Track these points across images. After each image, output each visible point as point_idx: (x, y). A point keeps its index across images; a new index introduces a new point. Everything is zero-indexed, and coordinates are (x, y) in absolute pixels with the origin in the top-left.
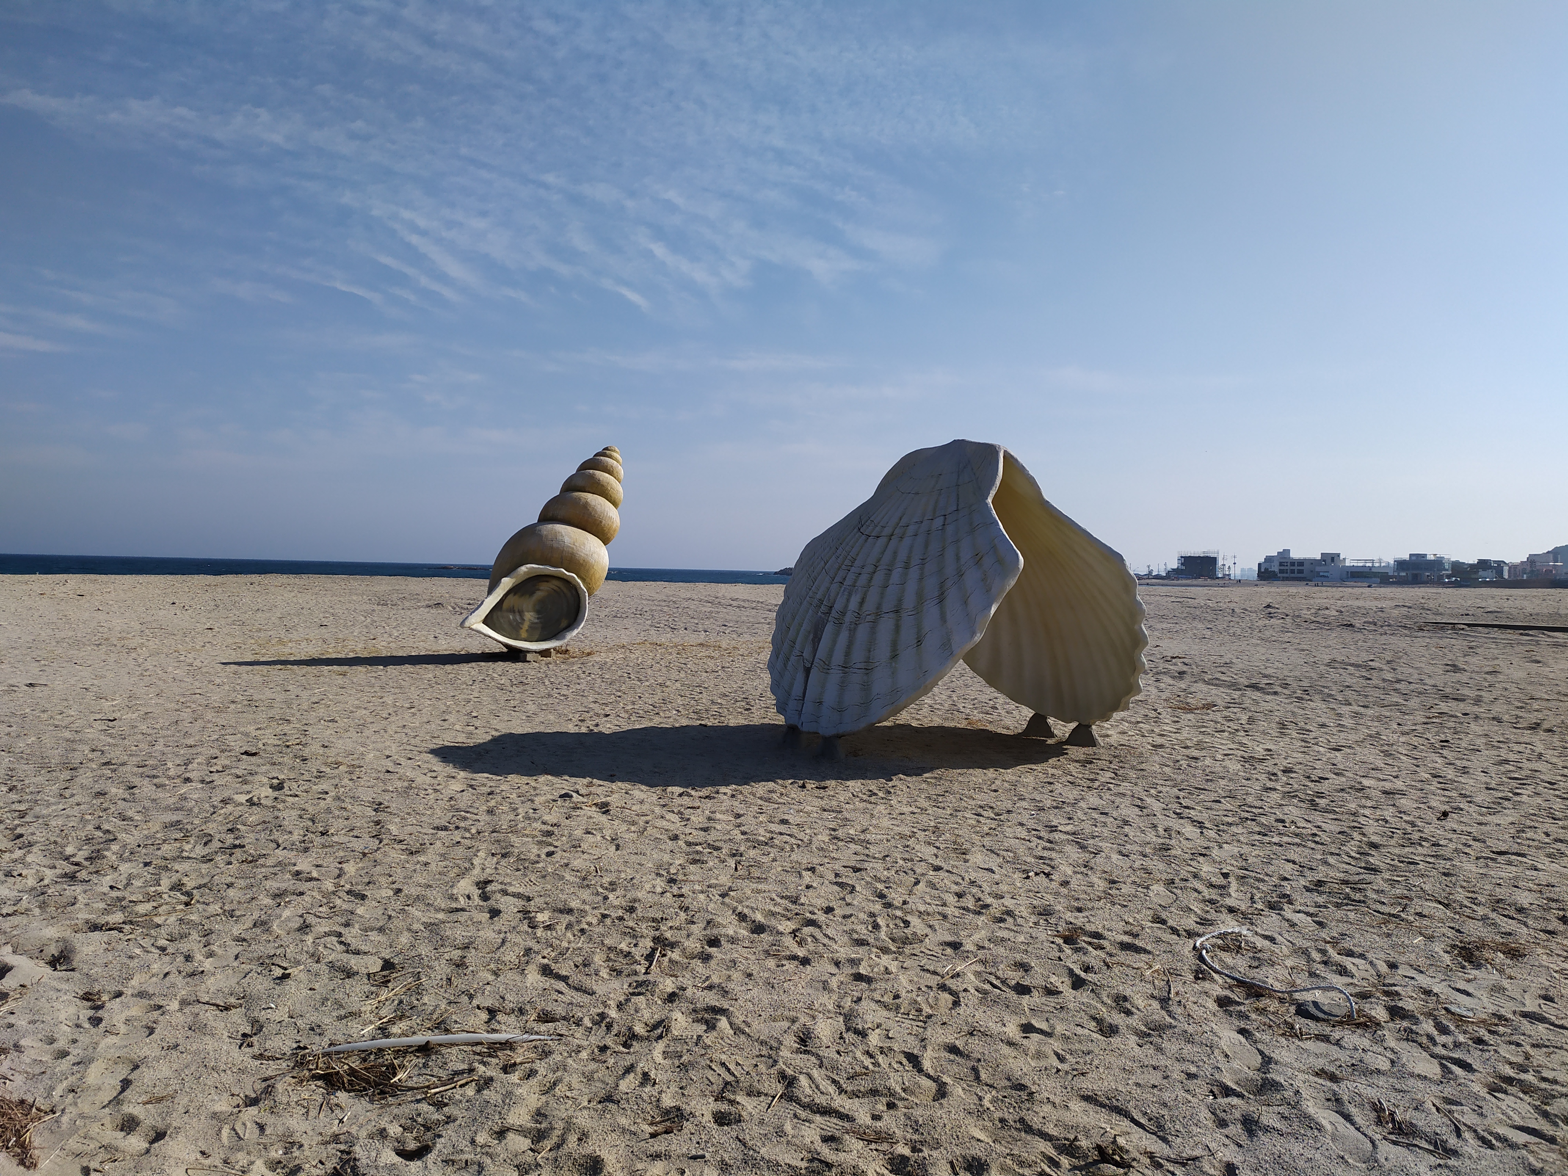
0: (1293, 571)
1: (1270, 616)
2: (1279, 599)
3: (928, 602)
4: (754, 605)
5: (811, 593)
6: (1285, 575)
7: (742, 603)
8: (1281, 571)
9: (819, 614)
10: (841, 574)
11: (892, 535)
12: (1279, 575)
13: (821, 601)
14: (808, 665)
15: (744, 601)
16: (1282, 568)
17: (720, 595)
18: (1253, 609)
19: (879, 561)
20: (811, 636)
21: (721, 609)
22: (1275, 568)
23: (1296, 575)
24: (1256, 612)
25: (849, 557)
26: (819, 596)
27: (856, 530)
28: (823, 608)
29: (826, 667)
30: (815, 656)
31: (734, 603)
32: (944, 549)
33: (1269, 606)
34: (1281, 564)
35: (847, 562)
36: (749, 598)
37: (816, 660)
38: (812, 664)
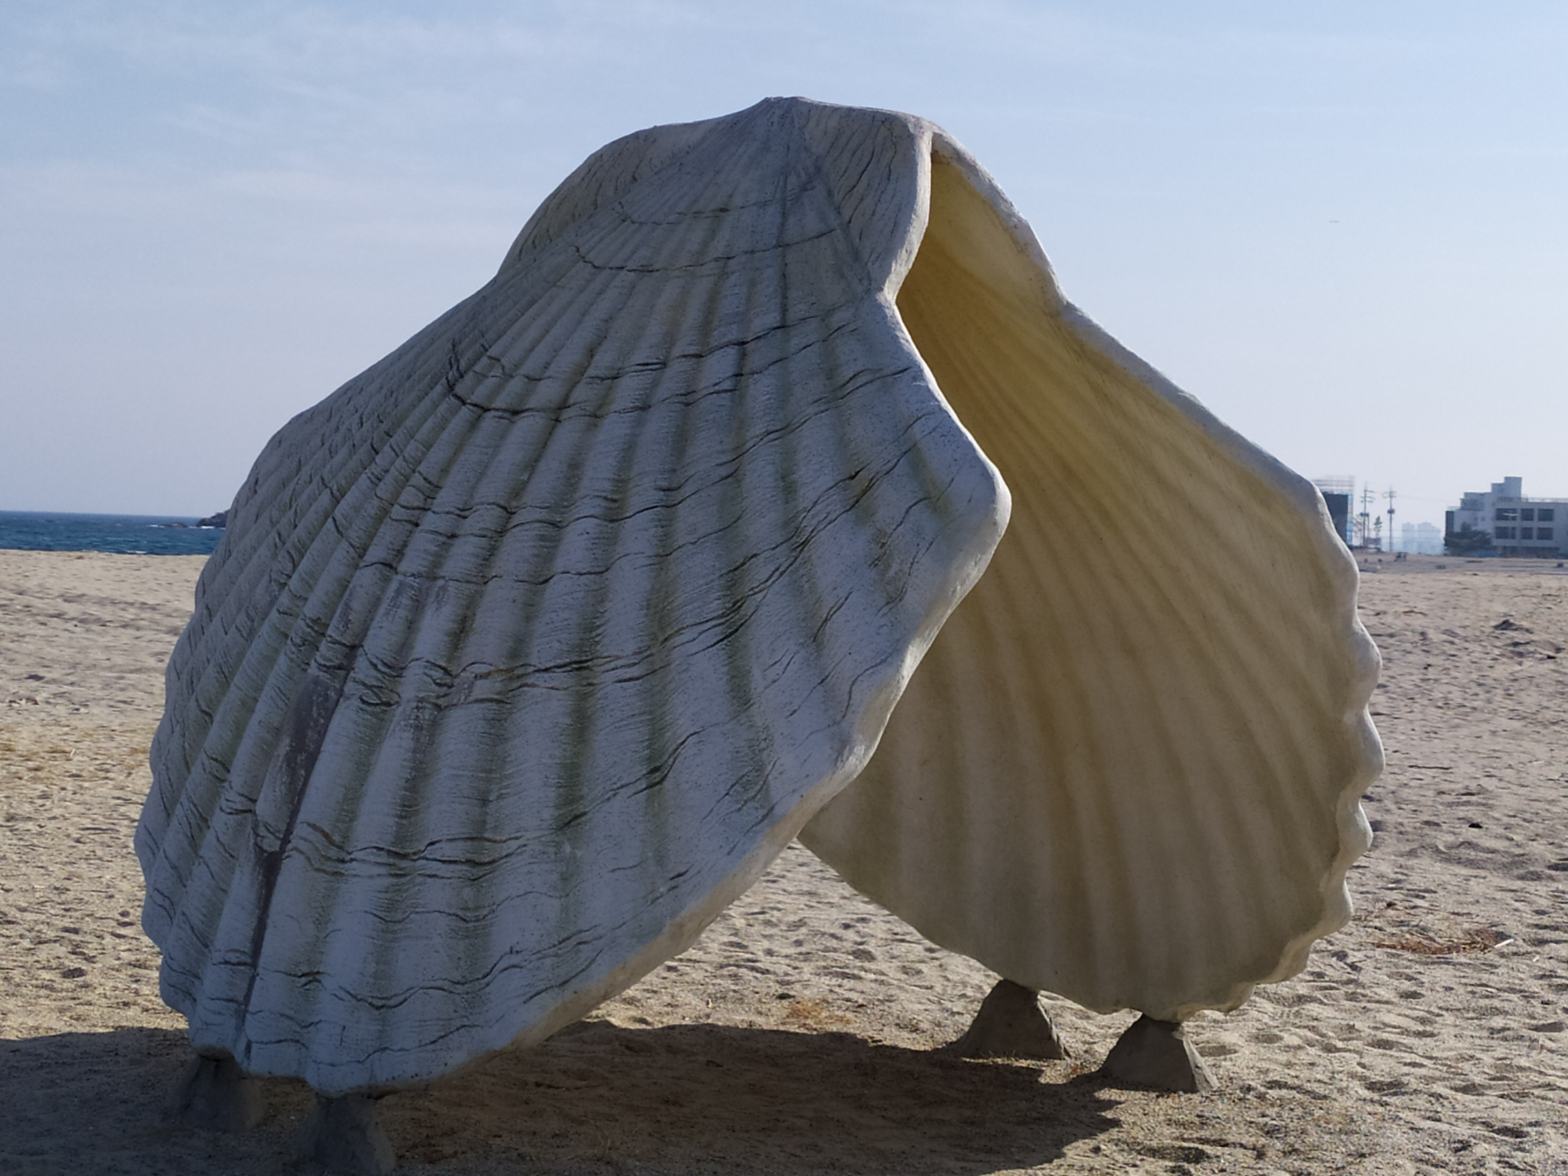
0: (1527, 534)
1: (1517, 651)
2: (1526, 606)
3: (687, 635)
4: (129, 615)
5: (284, 600)
6: (1509, 543)
7: (94, 610)
8: (1502, 533)
9: (313, 670)
10: (388, 534)
11: (563, 406)
12: (1496, 542)
13: (319, 626)
14: (271, 844)
15: (101, 602)
16: (1503, 524)
17: (31, 584)
18: (1469, 633)
19: (518, 491)
20: (284, 746)
21: (30, 627)
22: (1486, 524)
23: (1535, 543)
24: (1478, 640)
25: (416, 479)
26: (311, 609)
27: (439, 389)
28: (326, 651)
29: (333, 852)
30: (294, 813)
31: (72, 610)
32: (739, 454)
33: (1506, 625)
34: (1500, 515)
35: (409, 496)
36: (117, 595)
37: (300, 830)
38: (286, 841)
